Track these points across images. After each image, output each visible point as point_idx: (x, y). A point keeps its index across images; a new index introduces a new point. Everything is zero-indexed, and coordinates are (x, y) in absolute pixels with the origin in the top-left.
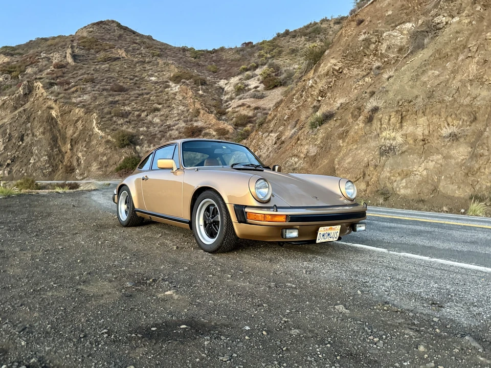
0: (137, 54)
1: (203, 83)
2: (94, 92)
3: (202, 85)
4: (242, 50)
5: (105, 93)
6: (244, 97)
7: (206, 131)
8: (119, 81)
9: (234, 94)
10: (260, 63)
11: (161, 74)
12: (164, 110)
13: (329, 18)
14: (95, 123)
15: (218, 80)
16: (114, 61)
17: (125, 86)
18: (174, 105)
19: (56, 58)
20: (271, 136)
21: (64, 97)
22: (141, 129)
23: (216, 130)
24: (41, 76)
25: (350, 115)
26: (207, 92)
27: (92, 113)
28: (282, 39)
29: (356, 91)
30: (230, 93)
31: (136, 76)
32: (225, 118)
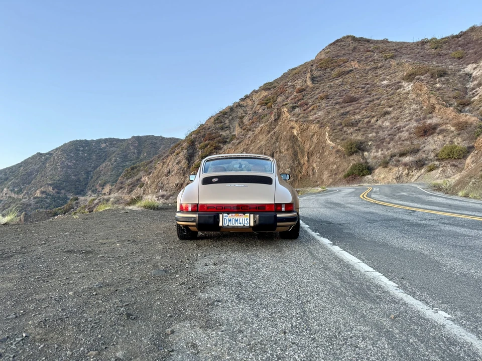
0: (370, 61)
1: (443, 74)
2: (327, 108)
3: (441, 76)
5: (337, 106)
7: (441, 128)
8: (351, 92)
11: (393, 76)
12: (395, 112)
14: (327, 135)
16: (347, 74)
17: (356, 96)
18: (405, 105)
19: (299, 84)
21: (304, 117)
22: (370, 135)
23: (455, 125)
24: (287, 103)
26: (447, 84)
27: (325, 127)
30: (479, 79)
31: (368, 84)
32: (469, 109)
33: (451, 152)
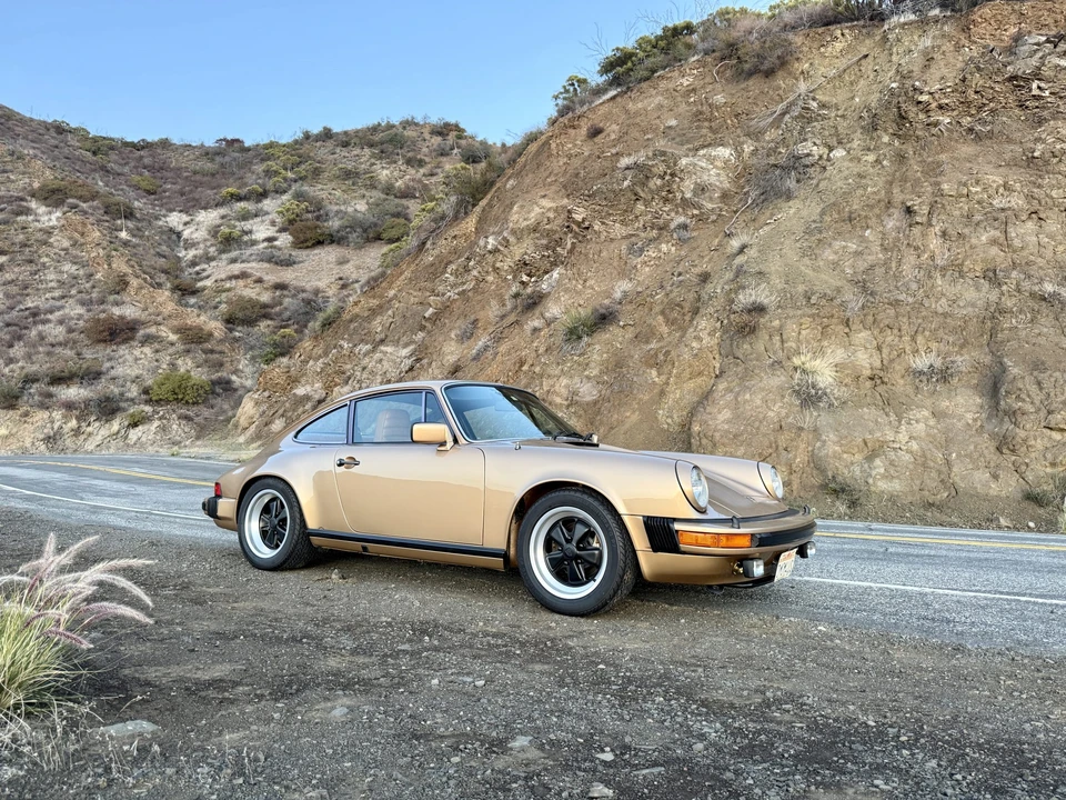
1: (129, 214)
3: (124, 216)
4: (218, 153)
6: (244, 257)
7: (148, 331)
9: (212, 249)
10: (272, 189)
12: (16, 270)
13: (419, 119)
15: (164, 212)
18: (45, 259)
20: (382, 352)
23: (177, 330)
25: (660, 318)
26: (141, 237)
28: (318, 144)
29: (647, 269)
30: (202, 246)
32: (196, 303)
33: (179, 387)
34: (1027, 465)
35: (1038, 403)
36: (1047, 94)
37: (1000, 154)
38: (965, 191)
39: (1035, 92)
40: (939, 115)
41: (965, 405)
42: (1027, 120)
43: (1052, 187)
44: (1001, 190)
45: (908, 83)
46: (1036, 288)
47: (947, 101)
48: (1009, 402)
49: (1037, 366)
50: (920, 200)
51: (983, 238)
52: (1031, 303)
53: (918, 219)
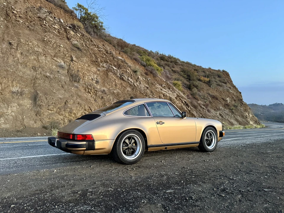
34: (43, 119)
35: (46, 103)
36: (47, 25)
37: (36, 36)
38: (27, 43)
39: (45, 24)
40: (19, 19)
41: (27, 103)
42: (42, 30)
43: (49, 49)
44: (37, 46)
45: (10, 5)
46: (45, 74)
47: (21, 16)
48: (39, 102)
49: (46, 94)
50: (14, 42)
51: (32, 58)
52: (44, 77)
53: (14, 47)
